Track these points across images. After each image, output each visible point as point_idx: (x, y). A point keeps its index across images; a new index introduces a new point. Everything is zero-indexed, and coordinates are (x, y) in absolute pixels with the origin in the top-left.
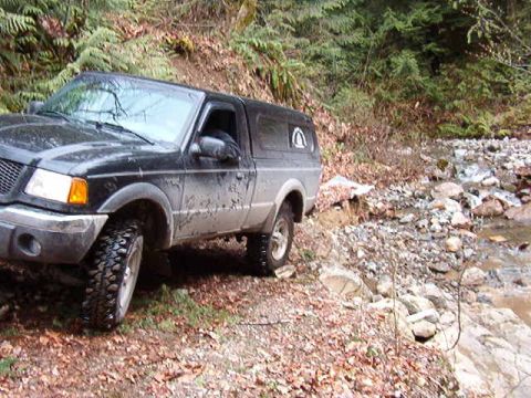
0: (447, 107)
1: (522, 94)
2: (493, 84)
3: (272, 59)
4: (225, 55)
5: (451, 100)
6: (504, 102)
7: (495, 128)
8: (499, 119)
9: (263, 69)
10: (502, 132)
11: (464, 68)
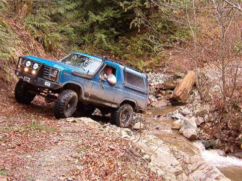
0: (122, 57)
1: (157, 52)
2: (143, 47)
3: (43, 32)
4: (22, 30)
5: (124, 54)
6: (149, 56)
7: (145, 68)
8: (146, 64)
9: (39, 37)
10: (148, 70)
11: (130, 39)
